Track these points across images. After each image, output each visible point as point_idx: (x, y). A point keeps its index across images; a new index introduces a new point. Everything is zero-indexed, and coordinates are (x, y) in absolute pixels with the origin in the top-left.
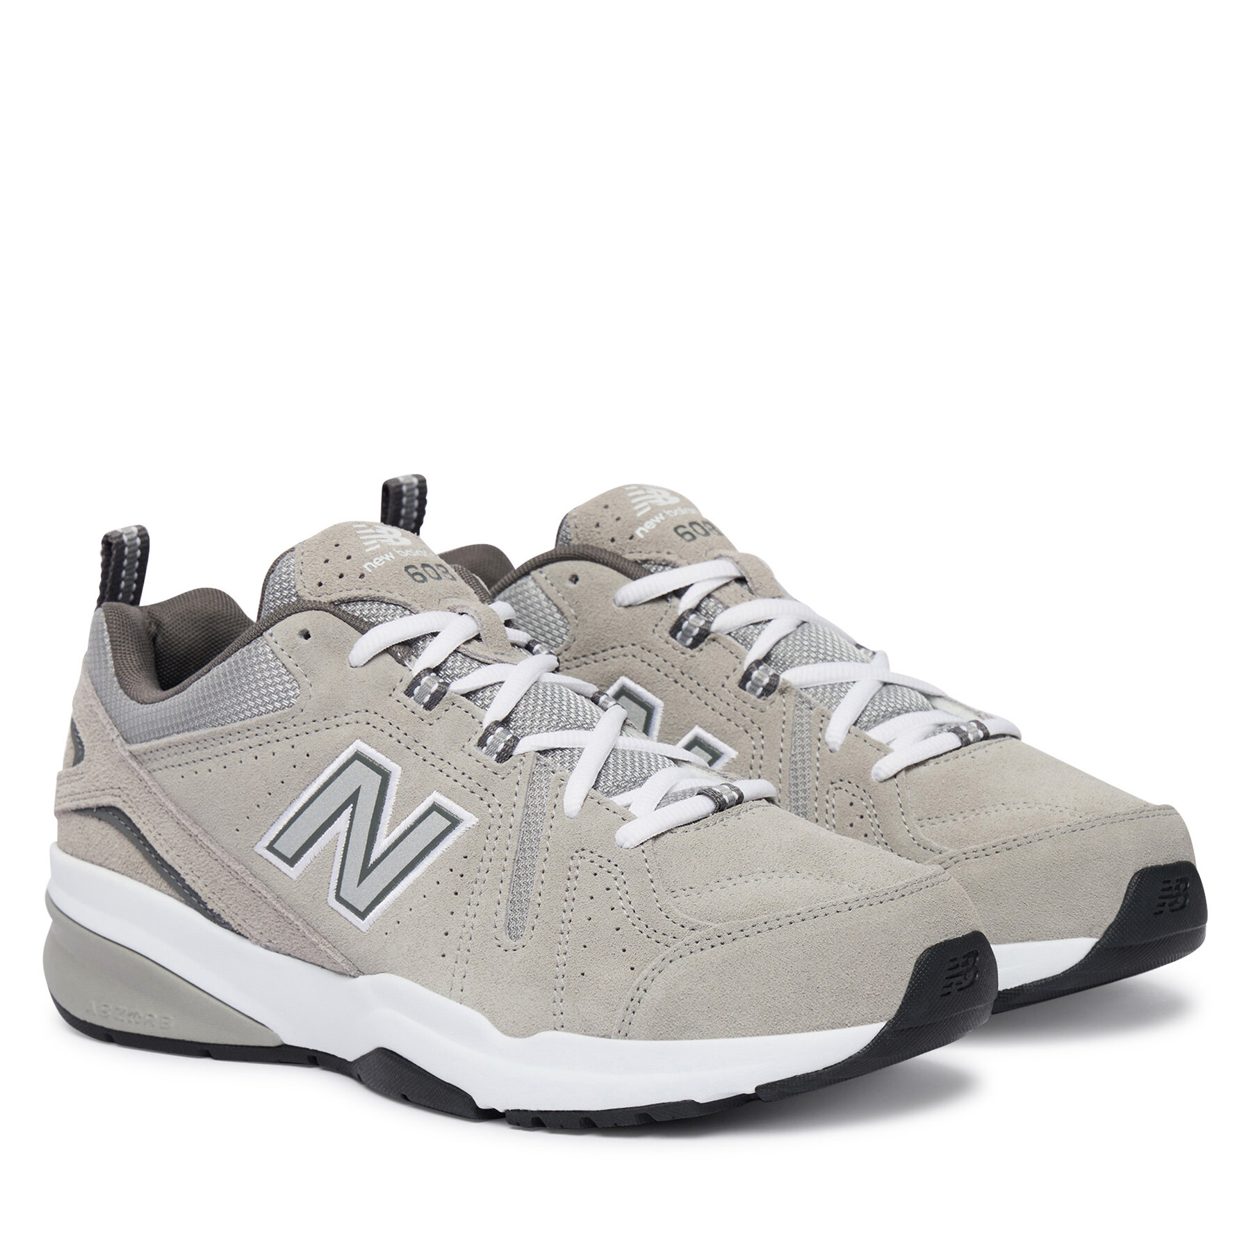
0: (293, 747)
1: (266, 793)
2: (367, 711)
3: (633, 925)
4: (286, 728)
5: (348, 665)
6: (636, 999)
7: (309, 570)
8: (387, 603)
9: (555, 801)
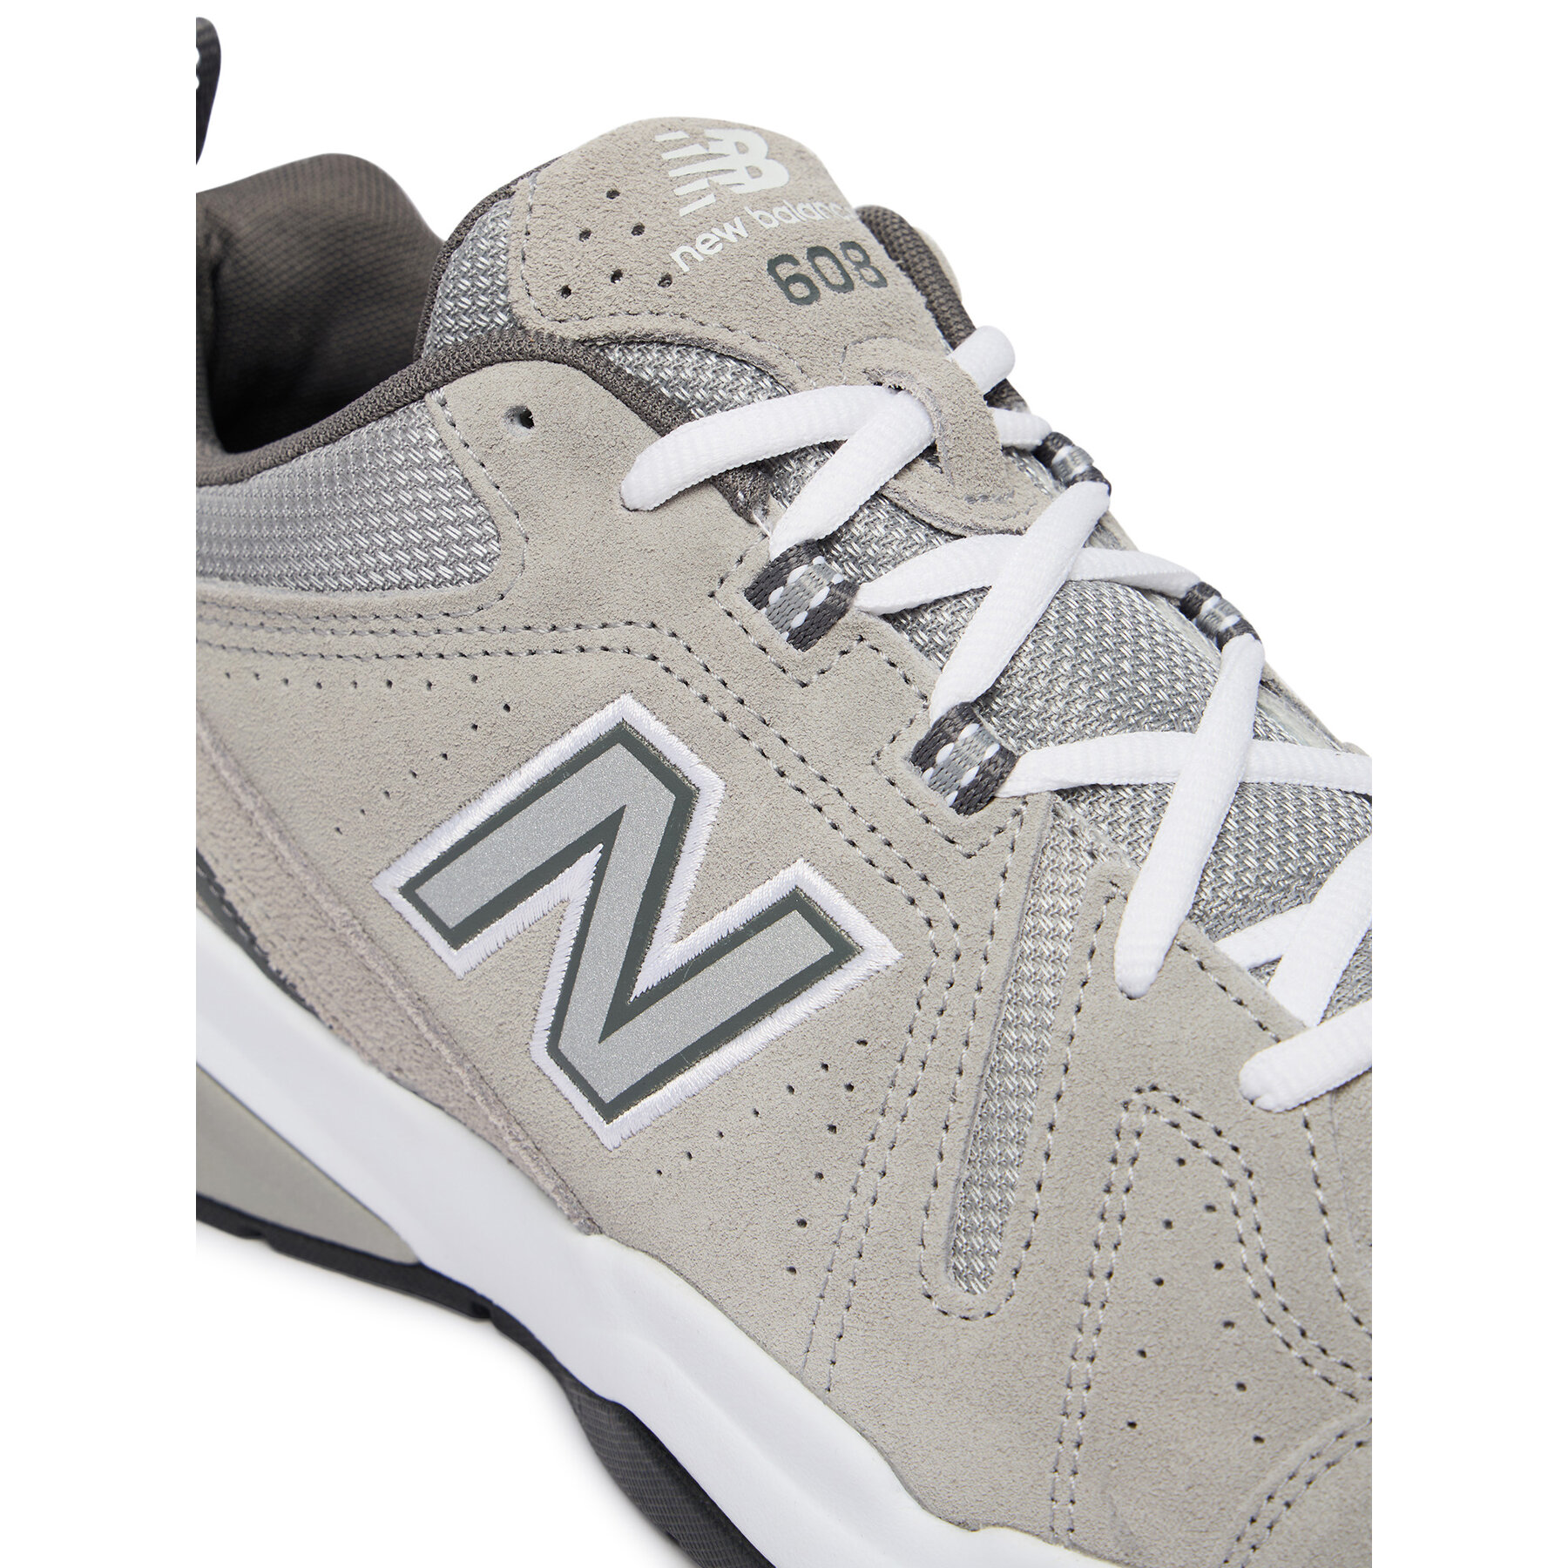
0: (475, 678)
1: (406, 771)
2: (654, 626)
3: (1269, 1321)
4: (461, 630)
5: (618, 503)
6: (1263, 1522)
7: (542, 253)
8: (720, 356)
9: (1095, 938)
